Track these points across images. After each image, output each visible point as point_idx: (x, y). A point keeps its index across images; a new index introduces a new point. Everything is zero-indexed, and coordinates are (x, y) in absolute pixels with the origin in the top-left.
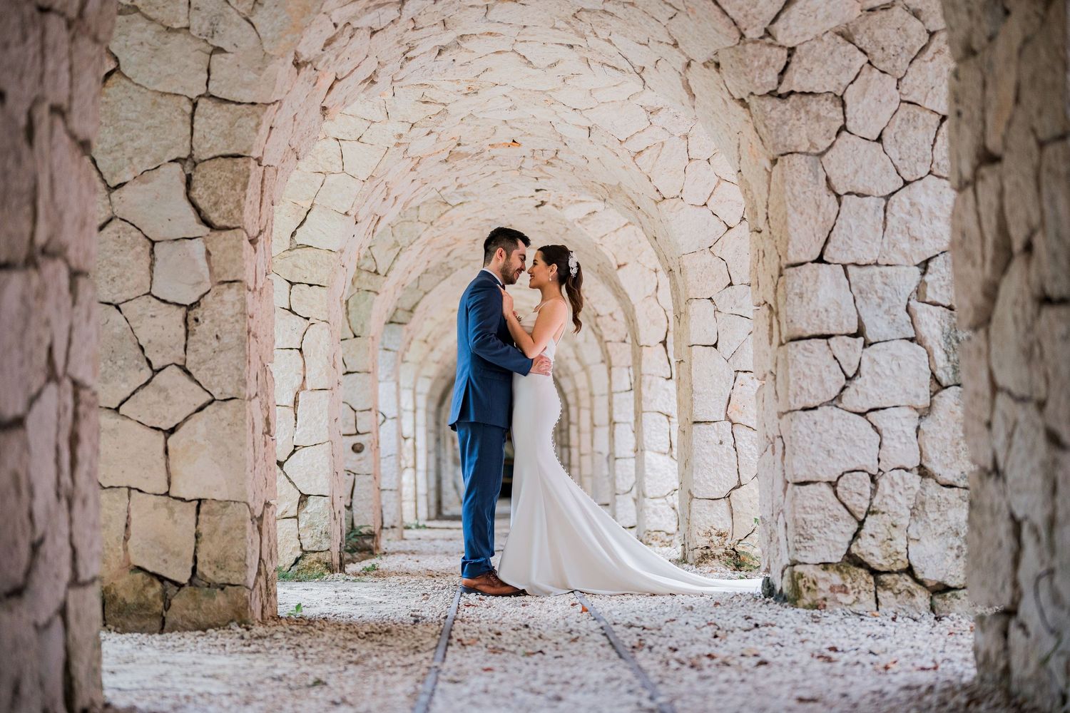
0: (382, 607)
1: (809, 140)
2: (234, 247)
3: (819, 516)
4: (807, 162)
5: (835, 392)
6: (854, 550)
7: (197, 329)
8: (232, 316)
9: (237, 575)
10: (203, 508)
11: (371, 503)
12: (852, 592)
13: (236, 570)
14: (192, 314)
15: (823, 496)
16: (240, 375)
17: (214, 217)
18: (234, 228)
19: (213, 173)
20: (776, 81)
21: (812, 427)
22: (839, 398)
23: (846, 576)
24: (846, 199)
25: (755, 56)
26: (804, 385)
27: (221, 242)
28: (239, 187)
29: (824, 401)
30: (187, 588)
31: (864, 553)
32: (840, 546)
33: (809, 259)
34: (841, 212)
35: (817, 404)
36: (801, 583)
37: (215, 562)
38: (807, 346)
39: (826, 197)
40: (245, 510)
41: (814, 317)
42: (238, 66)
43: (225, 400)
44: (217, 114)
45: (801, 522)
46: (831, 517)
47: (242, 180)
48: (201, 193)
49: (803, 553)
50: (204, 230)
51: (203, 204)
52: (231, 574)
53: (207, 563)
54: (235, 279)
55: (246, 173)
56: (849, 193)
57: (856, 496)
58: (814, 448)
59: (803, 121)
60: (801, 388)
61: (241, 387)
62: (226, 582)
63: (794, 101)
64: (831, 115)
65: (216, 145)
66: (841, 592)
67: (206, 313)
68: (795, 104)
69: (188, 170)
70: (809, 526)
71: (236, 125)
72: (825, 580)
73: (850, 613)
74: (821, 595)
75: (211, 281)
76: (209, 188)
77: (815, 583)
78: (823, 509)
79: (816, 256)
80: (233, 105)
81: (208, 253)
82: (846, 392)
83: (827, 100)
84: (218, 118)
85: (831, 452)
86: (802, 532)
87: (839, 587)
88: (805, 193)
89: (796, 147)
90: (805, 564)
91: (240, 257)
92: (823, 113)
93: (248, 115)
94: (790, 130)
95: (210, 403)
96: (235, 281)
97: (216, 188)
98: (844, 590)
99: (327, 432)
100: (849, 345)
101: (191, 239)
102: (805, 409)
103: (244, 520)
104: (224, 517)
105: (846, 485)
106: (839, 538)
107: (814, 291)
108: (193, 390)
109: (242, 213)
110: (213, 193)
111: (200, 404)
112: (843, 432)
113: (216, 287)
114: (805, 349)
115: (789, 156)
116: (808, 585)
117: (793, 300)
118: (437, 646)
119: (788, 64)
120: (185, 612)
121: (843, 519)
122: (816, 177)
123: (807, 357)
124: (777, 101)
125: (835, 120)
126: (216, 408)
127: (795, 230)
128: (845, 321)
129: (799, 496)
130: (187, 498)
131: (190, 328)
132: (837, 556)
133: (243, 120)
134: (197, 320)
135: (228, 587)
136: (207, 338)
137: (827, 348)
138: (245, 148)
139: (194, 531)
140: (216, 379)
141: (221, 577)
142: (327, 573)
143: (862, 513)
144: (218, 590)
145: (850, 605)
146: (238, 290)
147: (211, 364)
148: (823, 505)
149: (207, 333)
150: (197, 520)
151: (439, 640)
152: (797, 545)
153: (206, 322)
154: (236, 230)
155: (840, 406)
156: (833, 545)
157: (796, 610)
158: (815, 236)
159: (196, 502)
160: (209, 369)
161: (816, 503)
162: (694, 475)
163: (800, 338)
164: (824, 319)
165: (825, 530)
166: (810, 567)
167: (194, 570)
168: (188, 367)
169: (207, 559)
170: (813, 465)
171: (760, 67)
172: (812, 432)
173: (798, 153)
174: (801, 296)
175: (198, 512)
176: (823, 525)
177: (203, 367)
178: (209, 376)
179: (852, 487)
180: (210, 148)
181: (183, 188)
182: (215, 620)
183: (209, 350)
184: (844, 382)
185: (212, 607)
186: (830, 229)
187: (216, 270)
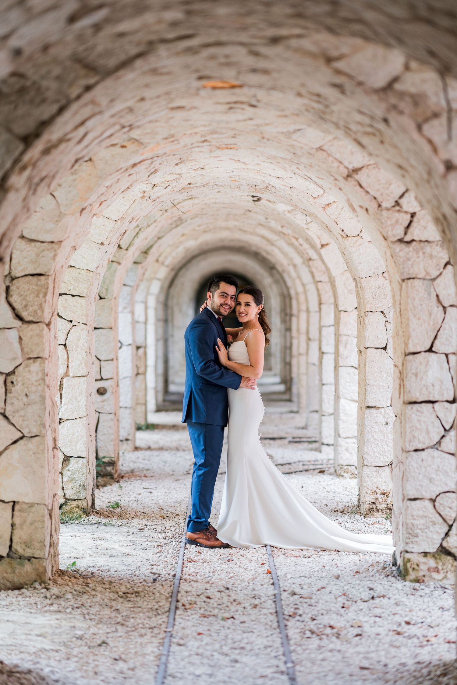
0: (130, 560)
1: (425, 271)
2: (38, 335)
3: (422, 521)
4: (423, 284)
5: (437, 439)
6: (445, 544)
7: (13, 389)
8: (36, 381)
9: (39, 552)
10: (17, 507)
11: (112, 437)
12: (442, 572)
13: (38, 548)
14: (9, 379)
15: (426, 509)
16: (41, 421)
17: (25, 315)
18: (37, 323)
19: (24, 286)
20: (403, 233)
21: (420, 463)
22: (439, 443)
23: (439, 561)
24: (449, 310)
25: (388, 218)
26: (416, 435)
27: (29, 331)
28: (41, 295)
29: (429, 445)
30: (7, 559)
31: (451, 546)
32: (435, 541)
33: (423, 350)
34: (446, 319)
35: (424, 447)
36: (409, 565)
37: (25, 542)
38: (419, 409)
39: (436, 308)
40: (44, 510)
41: (424, 389)
42: (43, 219)
43: (32, 437)
44: (28, 249)
45: (410, 526)
46: (431, 522)
47: (44, 290)
48: (16, 299)
49: (411, 545)
50: (18, 323)
51: (16, 306)
52: (35, 551)
53: (19, 543)
54: (38, 356)
55: (46, 287)
56: (451, 306)
57: (448, 509)
58: (421, 477)
59: (421, 258)
60: (414, 436)
61: (42, 429)
62: (31, 556)
63: (415, 246)
64: (440, 255)
65: (27, 268)
66: (434, 571)
67: (19, 379)
68: (415, 248)
69: (8, 283)
70: (416, 528)
71: (41, 256)
72: (425, 563)
73: (439, 586)
74: (421, 573)
75: (22, 358)
76: (21, 296)
77: (418, 565)
78: (426, 517)
79: (428, 347)
80: (39, 243)
81: (20, 338)
82: (444, 440)
83: (437, 245)
84: (29, 251)
85: (432, 480)
86: (411, 532)
87: (433, 568)
88: (421, 305)
89: (416, 274)
90: (412, 552)
91: (42, 342)
92: (434, 253)
93: (48, 250)
94: (412, 264)
95: (21, 438)
96: (38, 358)
97: (26, 296)
98: (437, 570)
99: (84, 409)
100: (447, 408)
101: (9, 329)
102: (416, 450)
103: (43, 516)
104: (30, 513)
105: (441, 502)
106: (435, 536)
107: (426, 372)
108: (10, 430)
109: (43, 312)
110: (24, 299)
111: (15, 439)
112: (441, 467)
113: (26, 362)
114: (418, 411)
115: (411, 280)
116: (413, 566)
117: (411, 378)
118: (169, 611)
119: (411, 222)
120: (5, 575)
121: (438, 524)
122: (429, 294)
123: (419, 416)
124: (403, 246)
125: (443, 258)
126: (26, 442)
127: (414, 330)
128: (445, 393)
129: (410, 508)
130: (6, 500)
131: (8, 388)
132: (433, 548)
133: (45, 253)
134: (12, 383)
135: (33, 559)
136: (20, 395)
137: (432, 410)
138: (46, 270)
139: (11, 522)
140: (26, 423)
141: (28, 553)
142: (84, 516)
143: (451, 520)
144: (26, 561)
145: (440, 580)
146: (40, 364)
147: (22, 413)
148: (425, 514)
149: (19, 391)
150: (13, 515)
151: (171, 602)
152: (408, 541)
153: (19, 385)
154: (39, 324)
155: (440, 449)
156: (431, 541)
157: (405, 583)
158: (427, 334)
159: (12, 504)
160: (20, 416)
161: (421, 513)
162: (365, 448)
163: (415, 403)
164: (431, 390)
165: (426, 530)
166: (415, 555)
167: (10, 547)
168: (7, 414)
169: (19, 540)
170: (420, 488)
171: (391, 225)
172: (420, 466)
173: (418, 278)
174: (416, 375)
175: (13, 510)
176: (425, 527)
177: (17, 415)
178: (21, 421)
179: (445, 503)
180: (22, 270)
181: (4, 295)
182: (24, 580)
183: (21, 404)
184: (443, 432)
185: (22, 572)
186: (438, 329)
187: (26, 350)
